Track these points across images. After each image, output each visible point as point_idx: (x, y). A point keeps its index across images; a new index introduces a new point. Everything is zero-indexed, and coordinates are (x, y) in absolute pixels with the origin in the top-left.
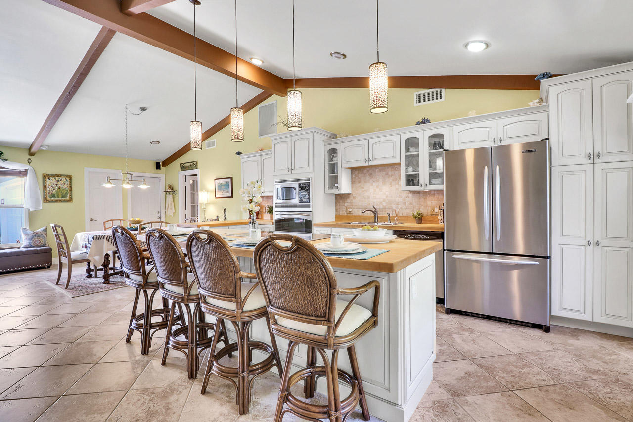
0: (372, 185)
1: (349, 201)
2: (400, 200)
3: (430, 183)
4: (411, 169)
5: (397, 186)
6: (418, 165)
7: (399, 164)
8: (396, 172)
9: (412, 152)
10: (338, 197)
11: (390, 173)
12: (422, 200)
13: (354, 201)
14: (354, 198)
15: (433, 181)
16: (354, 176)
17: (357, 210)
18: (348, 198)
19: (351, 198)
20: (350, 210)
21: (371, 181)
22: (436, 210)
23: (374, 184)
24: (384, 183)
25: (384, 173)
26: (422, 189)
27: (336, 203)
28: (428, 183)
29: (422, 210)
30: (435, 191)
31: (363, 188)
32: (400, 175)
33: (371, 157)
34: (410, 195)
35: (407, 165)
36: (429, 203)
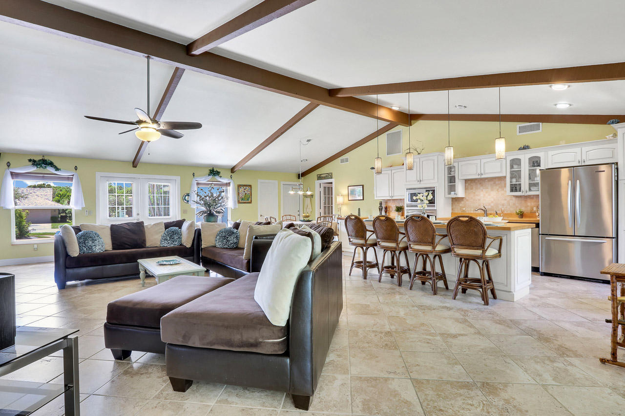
0: (482, 191)
1: (462, 202)
2: (505, 202)
3: (530, 190)
4: (514, 181)
5: (503, 192)
6: (520, 177)
7: (505, 177)
8: (503, 182)
9: (516, 168)
10: (454, 200)
11: (497, 183)
12: (523, 202)
13: (467, 202)
14: (467, 200)
15: (532, 188)
16: (467, 184)
17: (469, 209)
18: (463, 200)
19: (465, 200)
20: (464, 209)
21: (481, 188)
22: (535, 209)
23: (484, 190)
24: (492, 190)
25: (492, 182)
26: (523, 194)
27: (452, 204)
28: (528, 189)
29: (523, 209)
30: (533, 195)
31: (474, 193)
32: (505, 184)
33: (482, 172)
34: (514, 199)
35: (511, 178)
36: (529, 204)
